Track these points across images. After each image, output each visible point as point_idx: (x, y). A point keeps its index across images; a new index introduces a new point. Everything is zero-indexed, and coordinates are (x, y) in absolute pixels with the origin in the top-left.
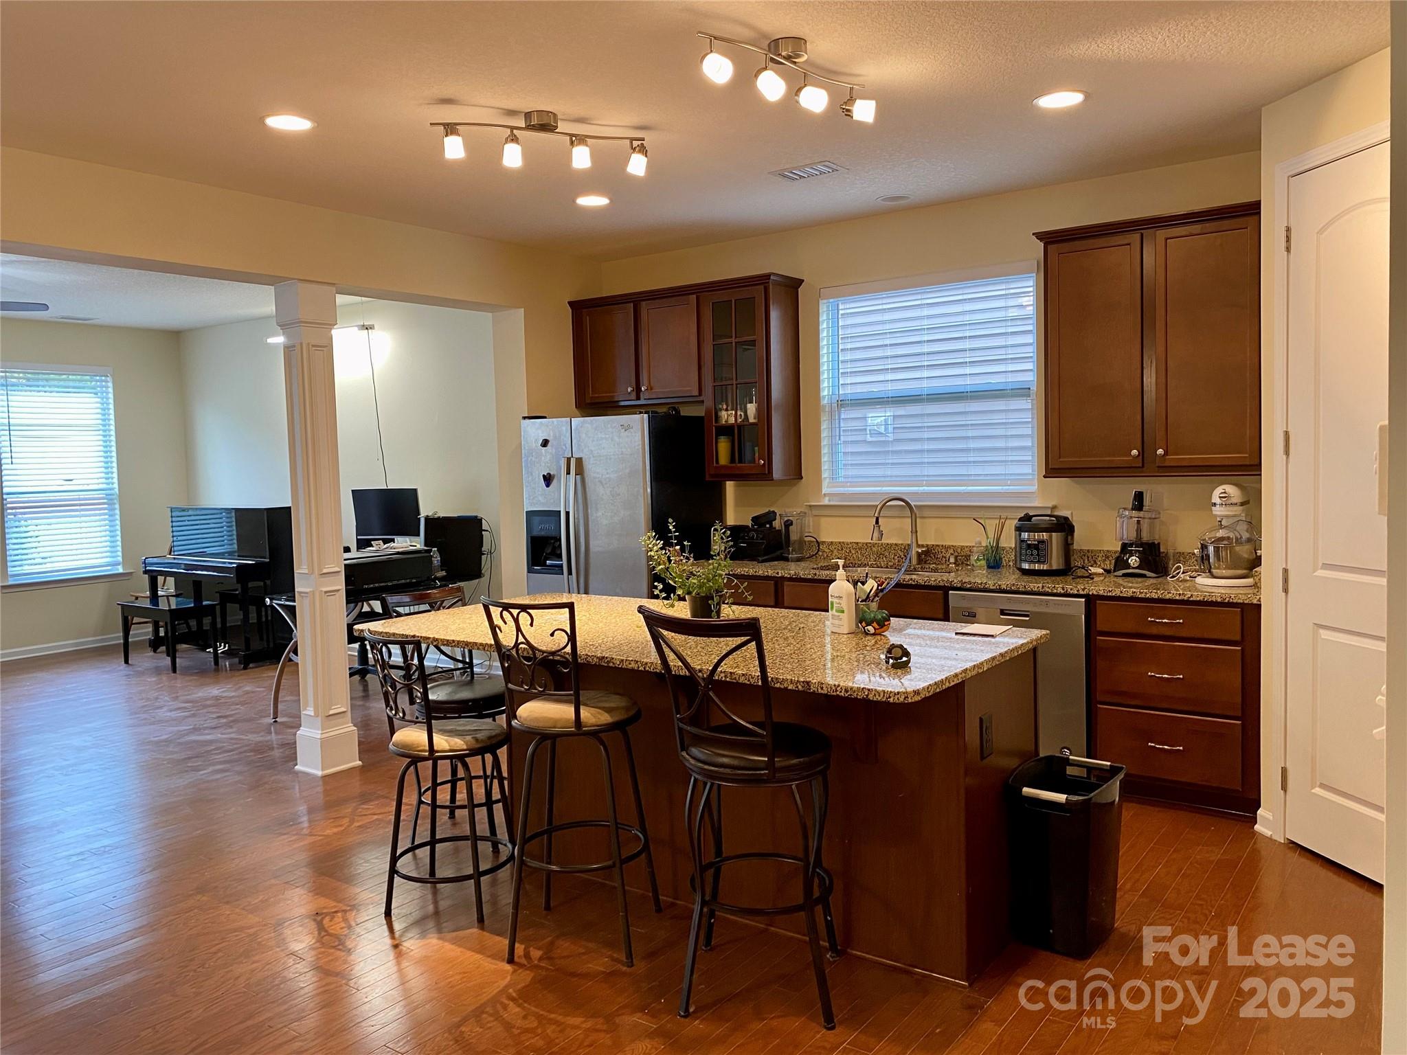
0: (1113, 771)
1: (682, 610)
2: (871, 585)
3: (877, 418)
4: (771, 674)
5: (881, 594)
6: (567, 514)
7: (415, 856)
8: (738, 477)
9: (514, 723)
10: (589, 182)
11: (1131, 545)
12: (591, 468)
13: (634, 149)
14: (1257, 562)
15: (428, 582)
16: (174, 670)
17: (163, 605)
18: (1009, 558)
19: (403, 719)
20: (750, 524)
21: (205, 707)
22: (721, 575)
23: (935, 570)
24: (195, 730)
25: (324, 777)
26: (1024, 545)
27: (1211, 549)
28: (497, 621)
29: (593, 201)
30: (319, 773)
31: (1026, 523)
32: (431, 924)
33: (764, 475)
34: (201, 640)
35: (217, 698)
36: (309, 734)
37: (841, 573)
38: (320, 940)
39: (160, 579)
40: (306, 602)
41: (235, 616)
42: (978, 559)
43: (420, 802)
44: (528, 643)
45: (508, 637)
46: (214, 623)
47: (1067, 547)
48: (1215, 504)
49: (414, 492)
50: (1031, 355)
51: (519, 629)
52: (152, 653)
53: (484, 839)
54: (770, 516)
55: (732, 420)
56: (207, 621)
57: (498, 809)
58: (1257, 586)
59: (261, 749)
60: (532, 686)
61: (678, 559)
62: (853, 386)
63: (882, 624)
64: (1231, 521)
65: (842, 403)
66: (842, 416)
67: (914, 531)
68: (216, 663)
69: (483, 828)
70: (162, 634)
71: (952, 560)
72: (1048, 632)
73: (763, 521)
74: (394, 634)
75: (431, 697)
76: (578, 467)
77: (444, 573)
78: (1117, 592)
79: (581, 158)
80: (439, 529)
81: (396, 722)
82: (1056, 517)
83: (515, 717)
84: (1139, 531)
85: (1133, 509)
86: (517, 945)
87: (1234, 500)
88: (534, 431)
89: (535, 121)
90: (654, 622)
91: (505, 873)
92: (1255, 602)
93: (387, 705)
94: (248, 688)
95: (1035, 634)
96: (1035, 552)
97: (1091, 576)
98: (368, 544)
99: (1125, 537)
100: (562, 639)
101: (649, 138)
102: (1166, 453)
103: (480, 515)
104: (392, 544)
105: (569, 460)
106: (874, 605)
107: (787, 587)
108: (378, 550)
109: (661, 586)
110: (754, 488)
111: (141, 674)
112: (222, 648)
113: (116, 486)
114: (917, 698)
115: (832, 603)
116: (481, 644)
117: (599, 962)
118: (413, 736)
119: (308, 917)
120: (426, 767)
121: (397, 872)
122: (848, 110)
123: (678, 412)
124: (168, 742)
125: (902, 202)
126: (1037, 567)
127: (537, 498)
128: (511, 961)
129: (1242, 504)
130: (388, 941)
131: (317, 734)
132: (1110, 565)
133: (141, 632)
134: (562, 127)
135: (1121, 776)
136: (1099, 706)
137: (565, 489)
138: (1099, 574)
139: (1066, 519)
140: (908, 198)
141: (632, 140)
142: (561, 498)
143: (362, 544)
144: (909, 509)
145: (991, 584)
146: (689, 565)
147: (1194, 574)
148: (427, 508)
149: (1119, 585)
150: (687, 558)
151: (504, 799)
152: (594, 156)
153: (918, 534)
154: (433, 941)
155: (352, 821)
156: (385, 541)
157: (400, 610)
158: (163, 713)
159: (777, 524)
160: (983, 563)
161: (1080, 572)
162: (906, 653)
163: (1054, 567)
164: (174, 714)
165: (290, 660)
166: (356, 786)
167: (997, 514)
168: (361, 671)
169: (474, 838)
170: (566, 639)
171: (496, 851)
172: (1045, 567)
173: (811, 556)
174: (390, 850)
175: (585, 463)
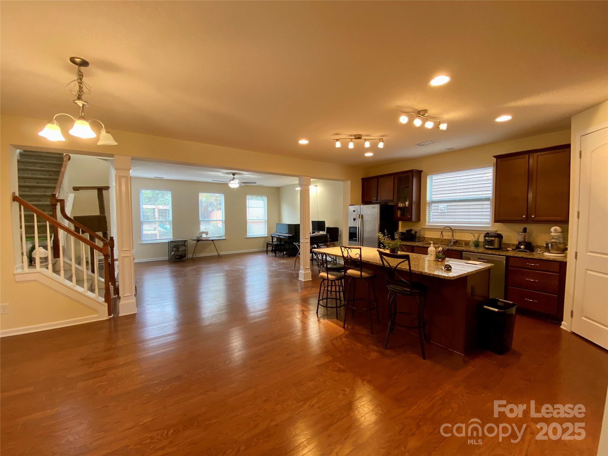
0: (513, 305)
1: (388, 251)
2: (440, 249)
3: (442, 206)
4: (412, 269)
5: (443, 251)
6: (359, 228)
7: (323, 301)
8: (403, 220)
9: (346, 274)
10: (368, 150)
11: (522, 242)
12: (365, 218)
13: (380, 141)
14: (566, 249)
15: (326, 241)
16: (276, 256)
17: (274, 243)
18: (481, 244)
19: (322, 270)
20: (405, 232)
21: (281, 264)
22: (398, 244)
23: (459, 246)
24: (280, 269)
25: (304, 281)
26: (486, 241)
27: (550, 245)
28: (343, 251)
29: (369, 154)
30: (303, 280)
31: (487, 235)
32: (326, 317)
33: (410, 220)
34: (281, 251)
35: (283, 263)
36: (301, 272)
37: (432, 245)
38: (303, 316)
39: (274, 238)
40: (302, 244)
41: (287, 246)
42: (472, 244)
43: (324, 289)
44: (350, 256)
45: (345, 255)
46: (283, 248)
47: (500, 242)
48: (551, 232)
49: (324, 222)
50: (491, 189)
51: (348, 253)
52: (271, 253)
53: (338, 299)
54: (411, 230)
55: (402, 206)
56: (282, 247)
57: (342, 294)
58: (566, 257)
59: (292, 274)
60: (351, 266)
61: (387, 239)
62: (436, 198)
63: (443, 259)
64: (557, 237)
65: (433, 202)
66: (433, 205)
67: (453, 236)
68: (284, 256)
69: (338, 297)
70: (274, 249)
71: (464, 244)
72: (494, 265)
73: (409, 231)
74: (320, 252)
75: (328, 267)
76: (362, 217)
77: (330, 240)
78: (517, 255)
79: (367, 145)
80: (330, 230)
81: (320, 271)
82: (496, 233)
83: (346, 273)
84: (525, 239)
85: (522, 232)
86: (345, 325)
87: (558, 231)
88: (352, 208)
89: (357, 137)
90: (381, 254)
91: (342, 308)
92: (565, 261)
93: (319, 267)
94: (289, 261)
95: (489, 265)
96: (490, 243)
97: (508, 251)
98: (314, 232)
99: (520, 240)
100: (358, 256)
101: (384, 138)
102: (535, 217)
103: (338, 227)
104: (319, 233)
105: (359, 215)
106: (441, 254)
107: (415, 248)
108: (317, 234)
109: (382, 245)
110: (407, 223)
111: (269, 257)
112: (285, 253)
113: (266, 219)
114: (454, 279)
115: (429, 253)
116: (339, 256)
117: (365, 332)
118: (324, 274)
119: (301, 311)
120: (326, 282)
121: (319, 304)
122: (438, 127)
123: (387, 204)
124: (274, 271)
125: (452, 150)
126: (490, 247)
127: (351, 224)
128: (344, 328)
129: (561, 232)
130: (317, 319)
131: (303, 272)
132: (514, 248)
133: (270, 248)
134: (363, 138)
135: (516, 306)
136: (509, 287)
137: (359, 221)
138: (510, 250)
139: (500, 234)
140: (454, 148)
141: (380, 139)
142: (357, 224)
143: (313, 233)
144: (451, 230)
145: (476, 251)
146: (390, 241)
147: (543, 252)
148: (327, 225)
149: (517, 254)
150: (389, 239)
151: (343, 291)
152: (371, 144)
153: (454, 237)
154: (326, 321)
155: (310, 291)
156: (318, 232)
157: (322, 247)
158: (273, 265)
159: (413, 232)
160: (473, 245)
161: (504, 249)
162: (450, 267)
163: (496, 247)
164: (276, 265)
165: (298, 256)
166: (310, 284)
167: (478, 232)
168: (312, 260)
169: (336, 299)
170: (359, 256)
171: (341, 303)
172: (493, 247)
173: (422, 241)
174: (318, 299)
175: (364, 217)
